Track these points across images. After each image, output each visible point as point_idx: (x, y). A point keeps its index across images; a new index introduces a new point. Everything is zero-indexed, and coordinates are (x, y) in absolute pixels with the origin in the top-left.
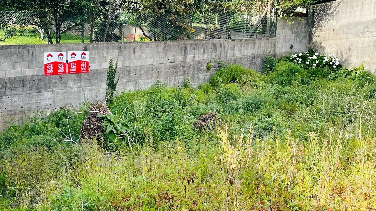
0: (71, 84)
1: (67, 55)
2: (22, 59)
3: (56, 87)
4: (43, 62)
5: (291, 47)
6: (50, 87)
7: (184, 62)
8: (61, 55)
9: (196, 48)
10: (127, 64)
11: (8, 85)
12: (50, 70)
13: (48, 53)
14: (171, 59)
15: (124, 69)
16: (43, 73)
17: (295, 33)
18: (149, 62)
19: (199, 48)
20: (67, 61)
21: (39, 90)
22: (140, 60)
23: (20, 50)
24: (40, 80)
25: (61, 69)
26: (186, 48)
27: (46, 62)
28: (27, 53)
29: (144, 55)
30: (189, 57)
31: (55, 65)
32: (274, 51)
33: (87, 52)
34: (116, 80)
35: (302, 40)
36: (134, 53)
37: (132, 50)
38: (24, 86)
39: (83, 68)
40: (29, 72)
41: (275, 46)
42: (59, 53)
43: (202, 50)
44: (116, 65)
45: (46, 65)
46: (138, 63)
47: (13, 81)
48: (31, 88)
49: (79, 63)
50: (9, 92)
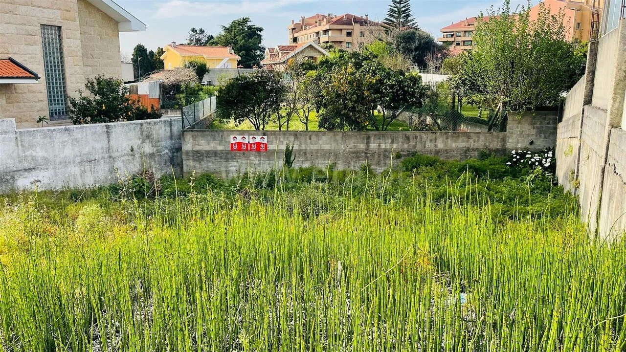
0: (252, 158)
1: (249, 138)
2: (214, 139)
3: (240, 159)
4: (230, 142)
5: (532, 143)
6: (235, 159)
7: (367, 149)
8: (244, 137)
9: (381, 138)
10: (303, 147)
11: (205, 155)
12: (236, 147)
13: (234, 136)
14: (351, 145)
15: (300, 151)
16: (230, 149)
17: (538, 128)
18: (327, 147)
19: (385, 138)
20: (249, 142)
21: (227, 160)
22: (317, 145)
23: (213, 133)
24: (227, 153)
25: (244, 147)
26: (368, 138)
27: (232, 141)
28: (218, 135)
29: (320, 142)
30: (373, 146)
31: (239, 144)
32: (503, 145)
33: (265, 137)
34: (292, 158)
35: (549, 136)
36: (310, 139)
37: (308, 137)
38: (216, 156)
39: (263, 147)
40: (220, 148)
41: (504, 140)
42: (243, 136)
43: (390, 141)
44: (293, 147)
45: (232, 144)
46: (315, 147)
47: (208, 152)
48: (221, 158)
49: (258, 144)
50: (205, 159)
